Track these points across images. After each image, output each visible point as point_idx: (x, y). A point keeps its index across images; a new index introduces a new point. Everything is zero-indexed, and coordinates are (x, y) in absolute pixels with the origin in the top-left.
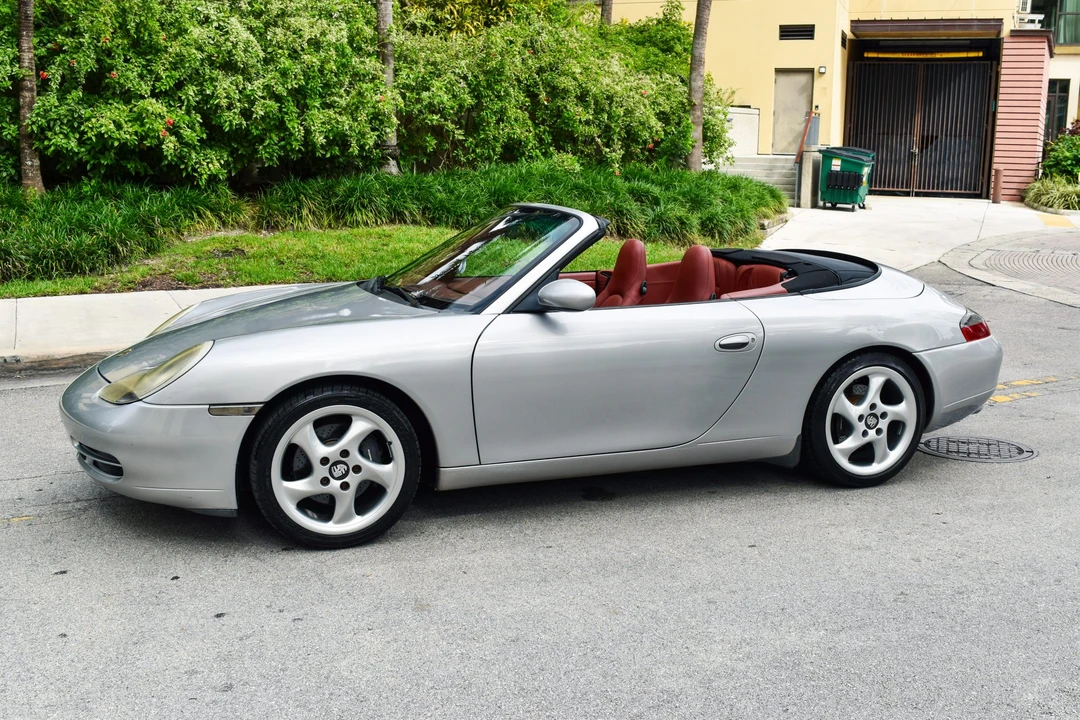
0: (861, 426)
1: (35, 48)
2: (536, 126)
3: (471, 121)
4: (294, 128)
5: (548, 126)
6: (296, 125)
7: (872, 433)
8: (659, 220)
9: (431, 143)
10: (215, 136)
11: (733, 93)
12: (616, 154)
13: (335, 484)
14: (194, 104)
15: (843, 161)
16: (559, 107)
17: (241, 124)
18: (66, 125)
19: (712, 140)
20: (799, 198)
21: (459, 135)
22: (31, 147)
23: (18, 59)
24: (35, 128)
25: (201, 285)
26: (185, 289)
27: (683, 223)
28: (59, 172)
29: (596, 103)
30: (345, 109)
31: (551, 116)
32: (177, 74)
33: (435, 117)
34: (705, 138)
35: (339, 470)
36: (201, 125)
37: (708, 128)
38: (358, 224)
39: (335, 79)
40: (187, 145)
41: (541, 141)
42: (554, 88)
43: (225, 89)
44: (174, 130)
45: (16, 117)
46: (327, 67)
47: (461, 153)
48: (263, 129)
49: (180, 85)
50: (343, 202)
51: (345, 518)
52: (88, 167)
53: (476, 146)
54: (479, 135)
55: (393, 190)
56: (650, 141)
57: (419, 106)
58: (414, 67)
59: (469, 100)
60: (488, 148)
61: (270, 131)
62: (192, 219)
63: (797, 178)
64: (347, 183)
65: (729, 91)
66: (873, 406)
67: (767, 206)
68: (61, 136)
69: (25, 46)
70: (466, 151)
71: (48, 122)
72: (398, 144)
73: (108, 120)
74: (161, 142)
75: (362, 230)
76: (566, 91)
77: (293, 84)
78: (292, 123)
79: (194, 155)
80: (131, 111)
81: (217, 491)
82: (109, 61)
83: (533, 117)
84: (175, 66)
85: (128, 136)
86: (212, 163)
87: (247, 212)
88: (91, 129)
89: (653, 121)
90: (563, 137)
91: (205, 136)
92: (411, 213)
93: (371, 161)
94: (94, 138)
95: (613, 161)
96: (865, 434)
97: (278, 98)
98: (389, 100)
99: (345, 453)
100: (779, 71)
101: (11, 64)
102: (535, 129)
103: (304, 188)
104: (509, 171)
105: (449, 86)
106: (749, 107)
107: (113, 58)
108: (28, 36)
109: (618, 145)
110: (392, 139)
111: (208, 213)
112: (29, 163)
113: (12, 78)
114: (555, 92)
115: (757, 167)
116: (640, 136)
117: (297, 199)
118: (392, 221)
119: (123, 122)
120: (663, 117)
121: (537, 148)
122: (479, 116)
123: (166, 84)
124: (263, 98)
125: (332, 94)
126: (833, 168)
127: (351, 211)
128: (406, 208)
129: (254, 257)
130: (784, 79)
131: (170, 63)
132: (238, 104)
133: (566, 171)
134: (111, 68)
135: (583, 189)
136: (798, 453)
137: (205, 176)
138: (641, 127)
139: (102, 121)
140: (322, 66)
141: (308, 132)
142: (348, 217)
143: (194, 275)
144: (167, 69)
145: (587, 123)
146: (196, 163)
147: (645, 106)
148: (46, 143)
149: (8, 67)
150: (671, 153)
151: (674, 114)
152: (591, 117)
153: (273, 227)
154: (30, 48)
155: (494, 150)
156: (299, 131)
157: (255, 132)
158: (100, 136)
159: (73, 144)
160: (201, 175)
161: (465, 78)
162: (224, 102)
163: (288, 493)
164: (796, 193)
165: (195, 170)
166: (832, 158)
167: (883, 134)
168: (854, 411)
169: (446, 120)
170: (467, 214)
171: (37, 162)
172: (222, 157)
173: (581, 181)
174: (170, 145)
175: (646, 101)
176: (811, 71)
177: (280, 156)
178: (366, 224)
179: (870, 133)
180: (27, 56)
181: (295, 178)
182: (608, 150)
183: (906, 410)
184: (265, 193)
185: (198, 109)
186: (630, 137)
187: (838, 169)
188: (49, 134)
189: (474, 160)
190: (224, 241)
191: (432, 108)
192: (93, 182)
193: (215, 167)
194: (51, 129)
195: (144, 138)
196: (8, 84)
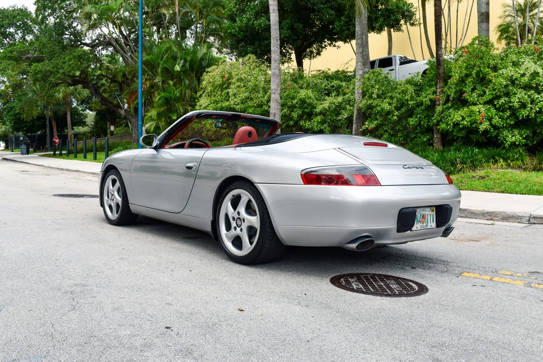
0: (233, 224)
1: (442, 87)
7: (238, 230)
13: (112, 202)
18: (446, 119)
22: (436, 129)
24: (435, 121)
28: (447, 139)
32: (494, 92)
40: (495, 126)
43: (518, 98)
49: (496, 97)
51: (114, 214)
66: (238, 213)
68: (445, 124)
69: (438, 86)
73: (457, 116)
79: (506, 132)
82: (464, 89)
84: (494, 89)
88: (451, 120)
91: (512, 123)
96: (235, 229)
108: (440, 82)
112: (435, 136)
113: (431, 100)
119: (465, 117)
123: (488, 98)
132: (529, 105)
134: (464, 92)
137: (509, 143)
146: (506, 136)
148: (438, 127)
154: (440, 87)
157: (539, 120)
160: (507, 142)
162: (516, 105)
165: (504, 139)
171: (439, 136)
172: (524, 133)
174: (484, 126)
180: (439, 90)
183: (256, 221)
193: (516, 138)
194: (441, 121)
195: (473, 123)
196: (429, 103)
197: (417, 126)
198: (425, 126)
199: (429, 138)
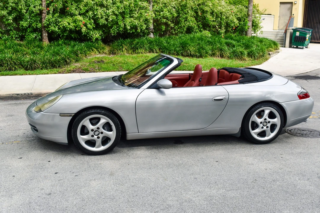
0: (261, 125)
2: (198, 22)
3: (176, 21)
4: (121, 24)
5: (201, 22)
6: (121, 23)
7: (265, 128)
8: (234, 52)
9: (164, 27)
10: (97, 26)
11: (266, 10)
12: (223, 31)
13: (96, 137)
14: (91, 17)
15: (300, 32)
16: (205, 16)
17: (105, 23)
18: (54, 24)
19: (255, 26)
20: (285, 44)
21: (172, 25)
22: (45, 30)
23: (41, 4)
24: (46, 24)
25: (89, 71)
26: (85, 73)
27: (241, 53)
28: (53, 37)
29: (217, 15)
30: (136, 18)
31: (202, 19)
32: (86, 8)
33: (165, 20)
34: (253, 26)
35: (97, 133)
36: (94, 23)
37: (254, 22)
38: (139, 53)
39: (134, 9)
40: (89, 29)
41: (199, 27)
42: (203, 10)
43: (100, 12)
44: (85, 25)
45: (41, 21)
46: (131, 5)
47: (173, 31)
48: (112, 24)
49: (87, 11)
50: (135, 46)
51: (99, 147)
52: (61, 36)
53: (178, 28)
54: (179, 25)
55: (151, 42)
56: (234, 27)
57: (160, 17)
58: (159, 5)
59: (176, 15)
60: (182, 29)
61: (114, 25)
62: (90, 51)
63: (284, 38)
64: (137, 40)
65: (264, 10)
66: (265, 119)
67: (272, 47)
68: (53, 27)
70: (175, 30)
71: (50, 23)
72: (153, 28)
73: (66, 22)
74: (81, 29)
75: (141, 54)
76: (207, 11)
77: (121, 11)
78: (120, 23)
79: (91, 32)
80: (73, 19)
81: (62, 137)
82: (67, 5)
83: (196, 19)
84: (86, 6)
85: (72, 27)
86: (97, 35)
87: (107, 49)
88: (61, 25)
89: (235, 20)
90: (206, 26)
91: (95, 26)
92: (156, 50)
93: (144, 34)
94: (62, 27)
95: (222, 33)
96: (262, 128)
97: (116, 15)
98: (150, 15)
99: (98, 128)
100: (281, 3)
101: (39, 6)
102: (197, 23)
103: (124, 42)
104: (188, 36)
105: (169, 10)
106: (271, 15)
107: (68, 4)
109: (223, 28)
110: (151, 26)
111: (95, 49)
112: (44, 35)
113: (39, 10)
114: (203, 12)
115: (272, 34)
116: (230, 25)
117: (121, 45)
118: (150, 52)
119: (70, 23)
120: (239, 19)
121: (197, 29)
122: (179, 19)
123: (83, 11)
124: (112, 15)
125: (133, 13)
126: (297, 35)
127: (137, 49)
128: (154, 48)
129: (106, 63)
130: (283, 6)
131: (84, 5)
132: (104, 17)
133: (206, 36)
134: (67, 7)
135: (210, 43)
136: (240, 133)
137: (94, 38)
138: (231, 22)
139: (64, 22)
140: (129, 5)
141: (125, 25)
142: (137, 51)
143: (88, 69)
144: (83, 7)
145: (214, 21)
146: (92, 35)
147: (233, 15)
148: (49, 29)
149: (38, 7)
150: (241, 31)
151: (243, 18)
152: (215, 19)
153: (114, 53)
155: (183, 30)
156: (122, 25)
157: (109, 25)
158: (64, 27)
159: (57, 29)
161: (175, 8)
162: (100, 16)
163: (82, 139)
164: (284, 43)
165: (92, 37)
166: (296, 32)
167: (316, 23)
168: (259, 121)
169: (168, 21)
170: (173, 50)
171: (47, 34)
172: (100, 33)
173: (210, 40)
174: (84, 29)
175: (233, 14)
176: (292, 3)
177: (117, 32)
178: (142, 53)
179: (312, 23)
180: (44, 4)
181: (122, 39)
182: (220, 30)
183: (277, 120)
184: (112, 43)
185: (93, 18)
186: (228, 25)
187: (298, 35)
188: (50, 26)
189: (178, 33)
190: (98, 58)
191: (164, 17)
192: (62, 40)
193: (98, 36)
194: (50, 25)
195: (76, 27)
196: (38, 12)
197: (27, 28)
198: (35, 27)
199: (37, 36)
